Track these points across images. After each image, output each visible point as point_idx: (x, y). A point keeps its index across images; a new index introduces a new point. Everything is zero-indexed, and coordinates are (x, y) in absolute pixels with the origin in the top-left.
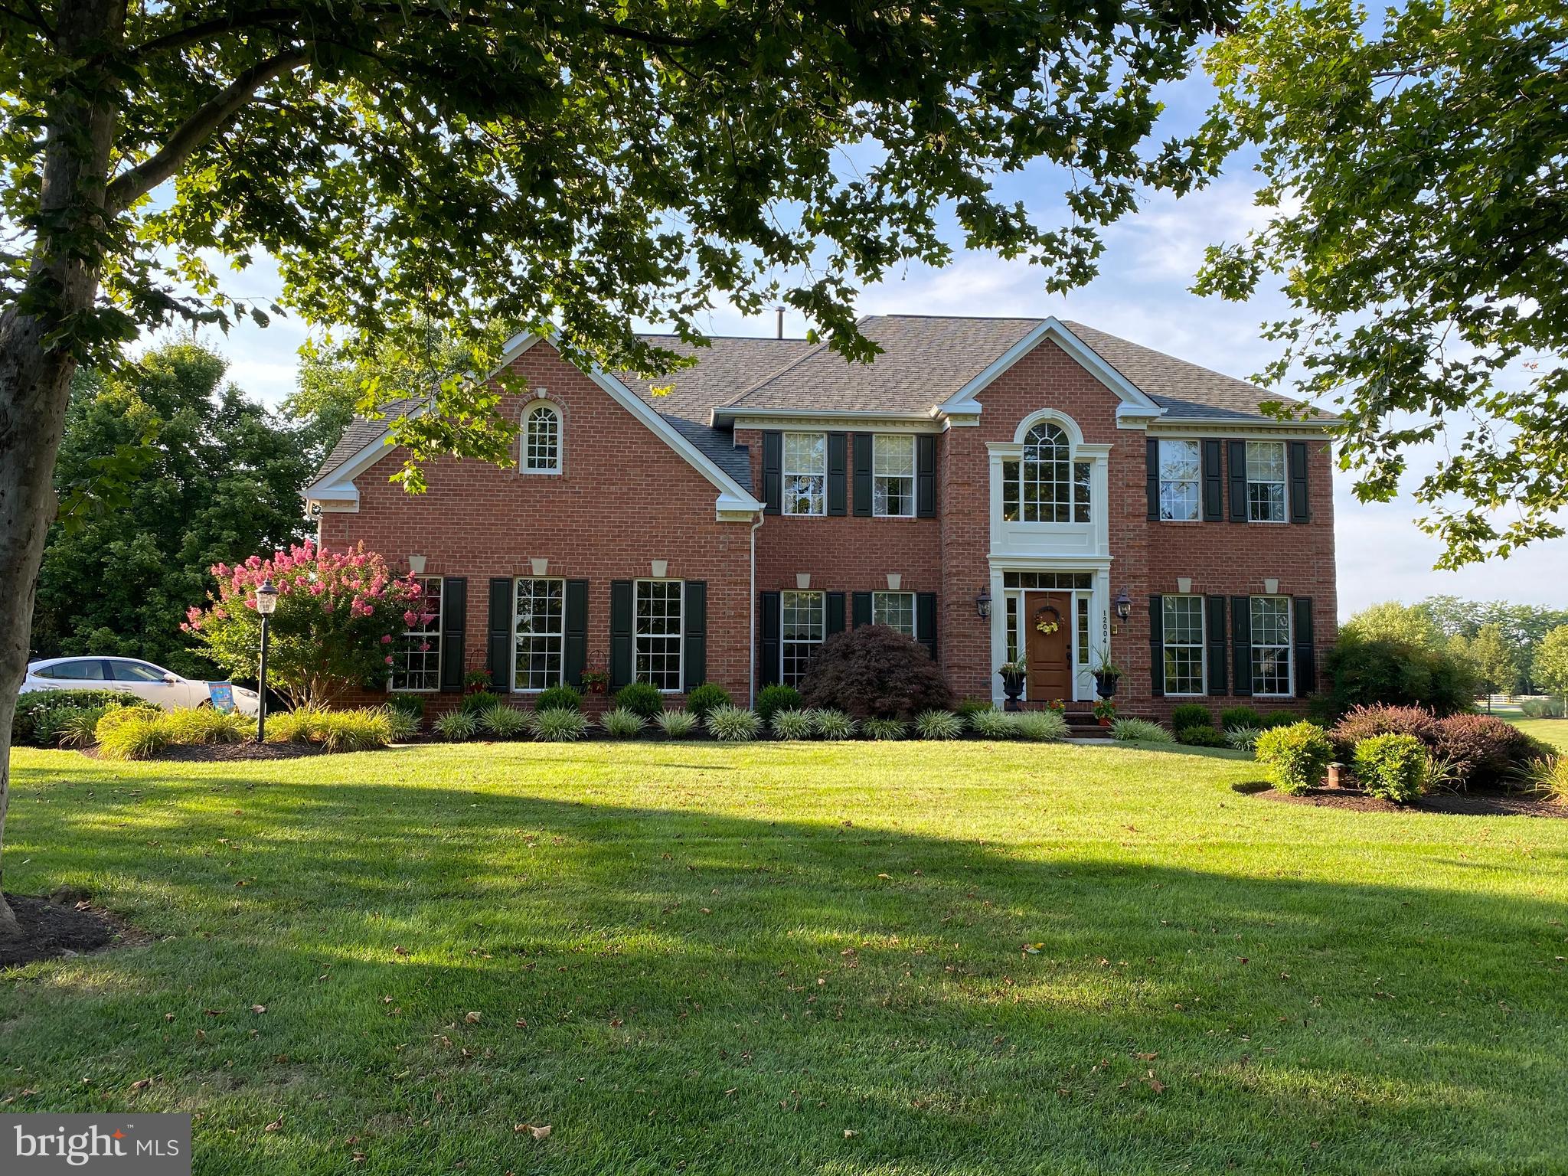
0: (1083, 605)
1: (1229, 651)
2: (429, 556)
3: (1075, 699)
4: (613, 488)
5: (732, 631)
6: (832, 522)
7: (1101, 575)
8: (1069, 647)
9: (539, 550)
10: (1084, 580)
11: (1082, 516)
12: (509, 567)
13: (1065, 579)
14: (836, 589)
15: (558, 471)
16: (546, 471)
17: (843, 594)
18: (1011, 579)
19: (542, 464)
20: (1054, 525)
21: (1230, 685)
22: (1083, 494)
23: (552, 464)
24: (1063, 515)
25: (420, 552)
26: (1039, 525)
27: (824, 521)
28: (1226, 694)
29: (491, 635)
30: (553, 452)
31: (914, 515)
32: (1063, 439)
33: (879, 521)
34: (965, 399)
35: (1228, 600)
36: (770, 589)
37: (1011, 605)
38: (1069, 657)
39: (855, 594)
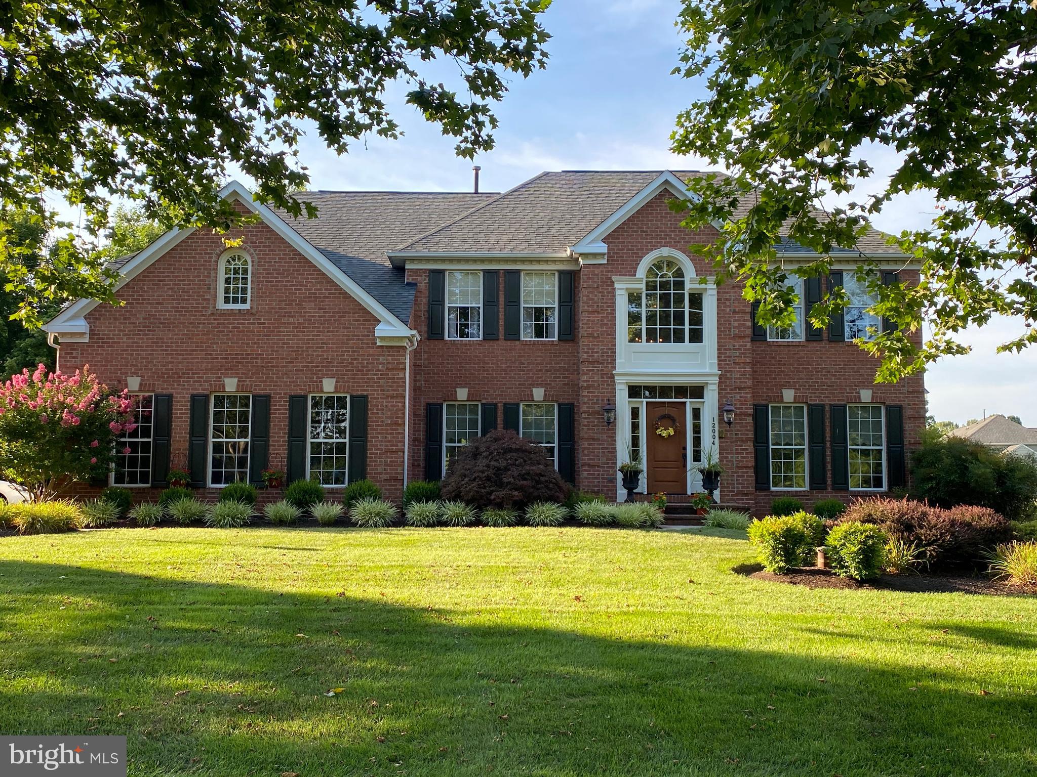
0: (697, 413)
1: (828, 452)
2: (143, 377)
3: (689, 493)
4: (291, 320)
5: (389, 437)
6: (487, 345)
7: (710, 387)
8: (685, 449)
9: (231, 371)
10: (697, 392)
11: (696, 336)
12: (206, 385)
13: (681, 391)
14: (489, 401)
15: (247, 306)
16: (239, 306)
17: (496, 405)
18: (634, 391)
19: (235, 300)
20: (672, 346)
21: (829, 482)
22: (697, 320)
23: (244, 301)
24: (679, 338)
25: (135, 374)
26: (659, 346)
27: (479, 344)
28: (825, 489)
29: (191, 441)
30: (244, 290)
31: (556, 339)
32: (680, 273)
33: (526, 344)
34: (592, 241)
35: (827, 408)
36: (435, 401)
37: (635, 413)
38: (685, 456)
39: (505, 404)
